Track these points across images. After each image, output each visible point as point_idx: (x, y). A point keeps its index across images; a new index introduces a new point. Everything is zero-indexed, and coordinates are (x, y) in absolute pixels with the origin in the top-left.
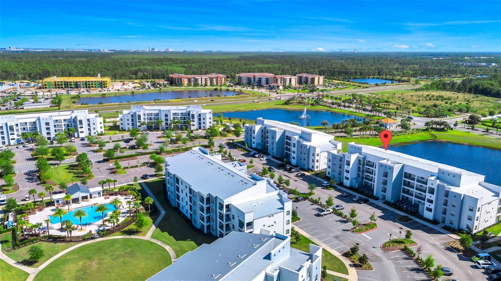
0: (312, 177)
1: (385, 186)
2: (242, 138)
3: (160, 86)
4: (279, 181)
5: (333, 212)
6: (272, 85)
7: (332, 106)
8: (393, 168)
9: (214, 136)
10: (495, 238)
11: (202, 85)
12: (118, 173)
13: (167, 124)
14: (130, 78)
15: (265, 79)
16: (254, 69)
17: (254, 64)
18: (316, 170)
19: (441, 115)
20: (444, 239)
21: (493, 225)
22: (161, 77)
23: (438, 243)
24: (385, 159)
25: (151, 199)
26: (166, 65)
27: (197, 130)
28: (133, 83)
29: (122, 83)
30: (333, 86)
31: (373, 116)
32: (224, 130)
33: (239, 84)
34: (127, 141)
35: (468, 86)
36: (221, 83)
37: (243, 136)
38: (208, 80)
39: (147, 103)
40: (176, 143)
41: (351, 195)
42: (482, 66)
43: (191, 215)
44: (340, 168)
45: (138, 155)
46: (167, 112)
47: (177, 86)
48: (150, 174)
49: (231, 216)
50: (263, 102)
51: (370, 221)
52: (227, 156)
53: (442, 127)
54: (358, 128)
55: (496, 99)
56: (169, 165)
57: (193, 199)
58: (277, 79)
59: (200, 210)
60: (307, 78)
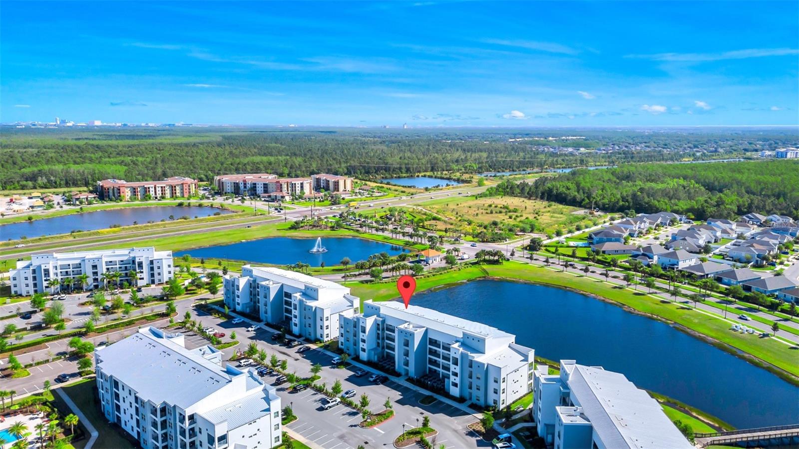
0: (320, 352)
1: (407, 358)
2: (220, 296)
3: (81, 203)
4: (272, 363)
5: (340, 402)
6: (273, 194)
7: (360, 229)
8: (414, 334)
9: (176, 296)
10: (524, 412)
11: (156, 198)
12: (16, 376)
13: (96, 280)
14: (23, 187)
15: (262, 186)
16: (245, 165)
17: (246, 155)
18: (326, 339)
19: (500, 239)
20: (468, 421)
21: (524, 396)
22: (83, 184)
23: (460, 428)
24: (406, 322)
25: (76, 416)
26: (91, 160)
27: (148, 285)
28: (30, 198)
29: (8, 199)
30: (366, 193)
31: (414, 243)
32: (192, 283)
33: (220, 192)
34: (26, 316)
35: (541, 189)
36: (190, 192)
37: (221, 291)
38: (166, 188)
39: (58, 238)
40: (113, 313)
41: (368, 373)
42: (566, 155)
43: (138, 433)
44: (355, 336)
45: (47, 341)
46: (96, 261)
47: (111, 200)
48: (69, 373)
49: (197, 430)
50: (259, 226)
51: (385, 409)
52: (195, 329)
53: (496, 258)
54: (390, 266)
55: (571, 207)
56: (101, 361)
57: (141, 410)
58: (281, 185)
59: (152, 426)
60: (328, 182)
